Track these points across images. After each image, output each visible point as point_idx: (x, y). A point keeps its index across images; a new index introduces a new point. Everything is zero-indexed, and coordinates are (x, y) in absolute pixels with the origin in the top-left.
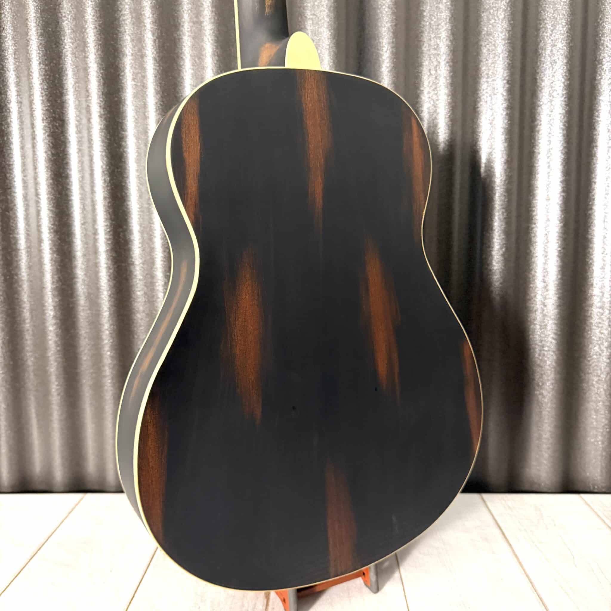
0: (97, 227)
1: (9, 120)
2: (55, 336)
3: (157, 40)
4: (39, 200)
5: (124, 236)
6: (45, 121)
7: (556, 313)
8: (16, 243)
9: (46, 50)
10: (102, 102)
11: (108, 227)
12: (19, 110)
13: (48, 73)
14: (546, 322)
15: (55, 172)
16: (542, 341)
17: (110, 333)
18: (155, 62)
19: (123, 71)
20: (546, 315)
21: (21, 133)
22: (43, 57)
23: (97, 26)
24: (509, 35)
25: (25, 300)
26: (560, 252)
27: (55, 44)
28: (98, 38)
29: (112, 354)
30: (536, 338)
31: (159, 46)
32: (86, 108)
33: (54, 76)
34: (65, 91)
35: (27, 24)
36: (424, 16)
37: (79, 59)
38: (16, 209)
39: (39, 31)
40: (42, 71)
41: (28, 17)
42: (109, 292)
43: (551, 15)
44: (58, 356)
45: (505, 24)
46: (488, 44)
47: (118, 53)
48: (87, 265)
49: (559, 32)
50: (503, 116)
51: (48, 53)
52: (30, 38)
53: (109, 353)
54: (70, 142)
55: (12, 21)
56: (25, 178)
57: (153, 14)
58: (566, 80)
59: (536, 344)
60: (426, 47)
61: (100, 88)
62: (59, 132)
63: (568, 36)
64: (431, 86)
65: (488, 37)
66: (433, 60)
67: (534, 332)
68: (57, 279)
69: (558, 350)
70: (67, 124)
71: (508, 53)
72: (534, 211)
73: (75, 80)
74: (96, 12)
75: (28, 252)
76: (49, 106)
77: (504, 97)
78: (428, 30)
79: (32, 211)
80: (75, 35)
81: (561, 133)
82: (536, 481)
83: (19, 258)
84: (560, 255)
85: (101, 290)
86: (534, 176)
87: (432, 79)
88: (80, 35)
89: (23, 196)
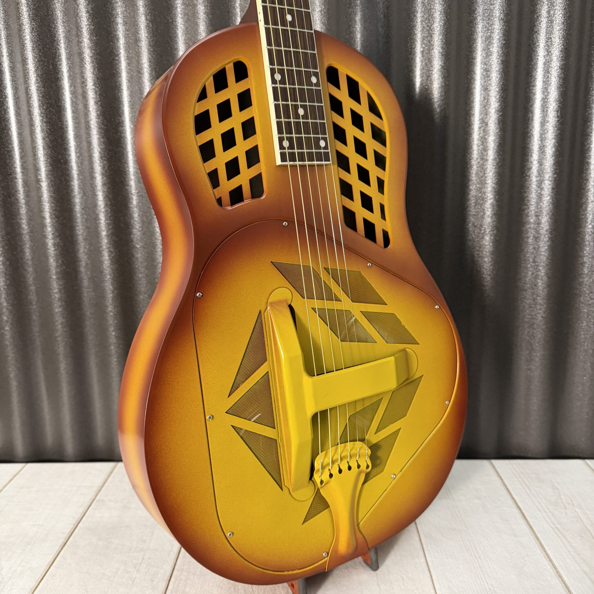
0: (98, 212)
2: (61, 318)
3: (151, 24)
9: (39, 35)
10: (98, 88)
11: (108, 213)
15: (54, 159)
17: (114, 314)
18: (150, 47)
19: (118, 55)
29: (117, 335)
31: (153, 30)
33: (48, 62)
42: (112, 275)
47: (112, 37)
48: (89, 248)
53: (114, 333)
56: (24, 164)
61: (95, 73)
62: (56, 118)
68: (60, 262)
75: (30, 236)
85: (104, 274)
89: (24, 181)
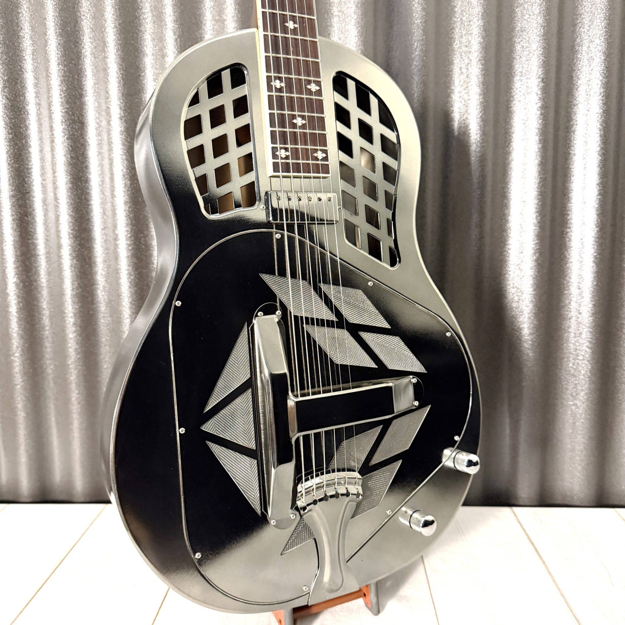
1: (27, 123)
4: (59, 205)
5: (145, 241)
6: (64, 124)
7: (591, 321)
8: (35, 249)
12: (37, 113)
13: (67, 74)
14: (581, 331)
16: (576, 350)
20: (581, 323)
21: (40, 136)
22: (62, 58)
23: (117, 26)
24: (544, 31)
25: (45, 307)
26: (595, 257)
27: (74, 45)
28: (118, 38)
30: (570, 347)
32: (106, 110)
34: (84, 93)
35: (45, 23)
36: (455, 12)
37: (98, 59)
38: (34, 213)
39: (57, 31)
40: (61, 72)
41: (46, 17)
43: (589, 9)
44: (78, 364)
45: (540, 20)
46: (522, 41)
49: (597, 27)
50: (537, 116)
51: (67, 53)
52: (48, 38)
54: (89, 145)
55: (30, 20)
57: (174, 13)
58: (604, 78)
59: (570, 353)
60: (457, 44)
63: (606, 32)
64: (462, 86)
65: (522, 33)
66: (464, 58)
67: (567, 340)
69: (593, 359)
70: (86, 126)
71: (543, 50)
72: (568, 215)
73: (94, 81)
74: (116, 11)
76: (68, 108)
77: (539, 96)
78: (459, 27)
79: (51, 215)
80: (94, 34)
81: (598, 133)
82: (569, 494)
83: (38, 264)
84: (595, 260)
86: (569, 179)
87: (463, 77)
88: (99, 35)
